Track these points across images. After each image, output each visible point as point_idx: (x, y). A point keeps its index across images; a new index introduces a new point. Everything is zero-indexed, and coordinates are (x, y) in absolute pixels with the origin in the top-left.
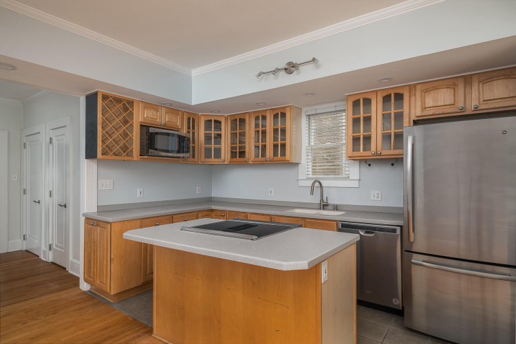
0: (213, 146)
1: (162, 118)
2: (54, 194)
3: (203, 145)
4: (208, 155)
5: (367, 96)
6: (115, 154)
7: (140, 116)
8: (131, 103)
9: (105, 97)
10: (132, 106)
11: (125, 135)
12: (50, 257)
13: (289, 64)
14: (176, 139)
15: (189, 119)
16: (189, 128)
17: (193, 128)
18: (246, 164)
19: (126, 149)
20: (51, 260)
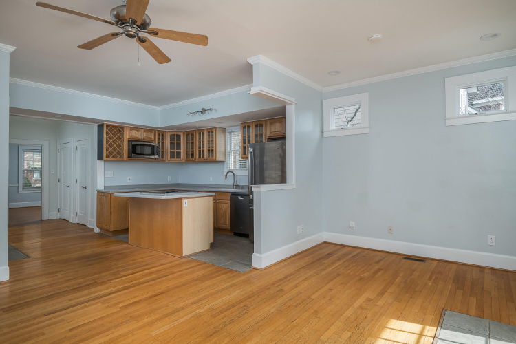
0: (175, 150)
1: (142, 135)
2: (79, 181)
3: (169, 150)
4: (172, 156)
5: (249, 124)
6: (113, 157)
7: (128, 135)
8: (122, 128)
9: (107, 126)
10: (123, 130)
11: (119, 146)
12: (76, 220)
13: (203, 109)
14: (150, 148)
15: (159, 135)
16: (159, 140)
17: (163, 140)
18: (194, 162)
19: (120, 154)
20: (77, 222)
